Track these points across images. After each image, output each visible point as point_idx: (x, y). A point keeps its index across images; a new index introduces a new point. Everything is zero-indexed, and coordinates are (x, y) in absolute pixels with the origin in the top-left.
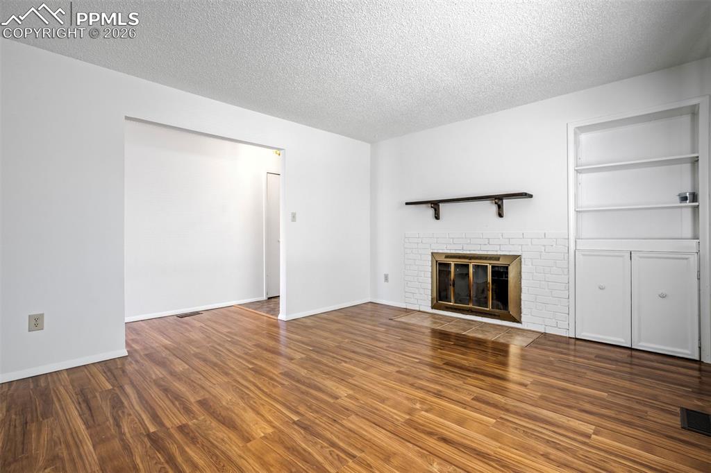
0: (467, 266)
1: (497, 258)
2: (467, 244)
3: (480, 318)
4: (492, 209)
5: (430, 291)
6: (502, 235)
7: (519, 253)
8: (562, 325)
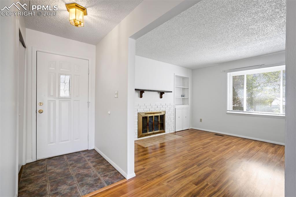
0: (152, 117)
1: (161, 113)
2: (151, 108)
4: (158, 95)
5: (137, 130)
6: (161, 104)
7: (165, 110)
8: (173, 129)
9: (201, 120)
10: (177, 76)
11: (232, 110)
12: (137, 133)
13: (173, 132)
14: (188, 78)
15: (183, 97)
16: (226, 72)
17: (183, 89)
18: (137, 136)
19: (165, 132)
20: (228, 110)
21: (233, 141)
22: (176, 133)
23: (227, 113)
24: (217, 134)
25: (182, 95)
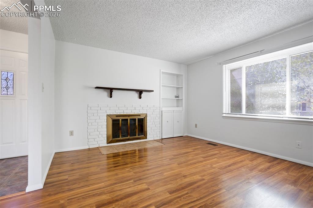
0: (127, 120)
1: (139, 115)
2: (126, 110)
3: (132, 141)
4: (136, 95)
5: (106, 135)
6: (140, 106)
7: (146, 113)
8: (159, 135)
9: (196, 125)
10: (163, 73)
11: (230, 112)
12: (106, 138)
13: (159, 138)
14: (182, 75)
15: (177, 98)
16: (221, 64)
17: (178, 88)
18: (106, 141)
19: (146, 138)
20: (224, 112)
21: (221, 152)
22: (163, 140)
23: (223, 116)
24: (210, 143)
25: (175, 96)
